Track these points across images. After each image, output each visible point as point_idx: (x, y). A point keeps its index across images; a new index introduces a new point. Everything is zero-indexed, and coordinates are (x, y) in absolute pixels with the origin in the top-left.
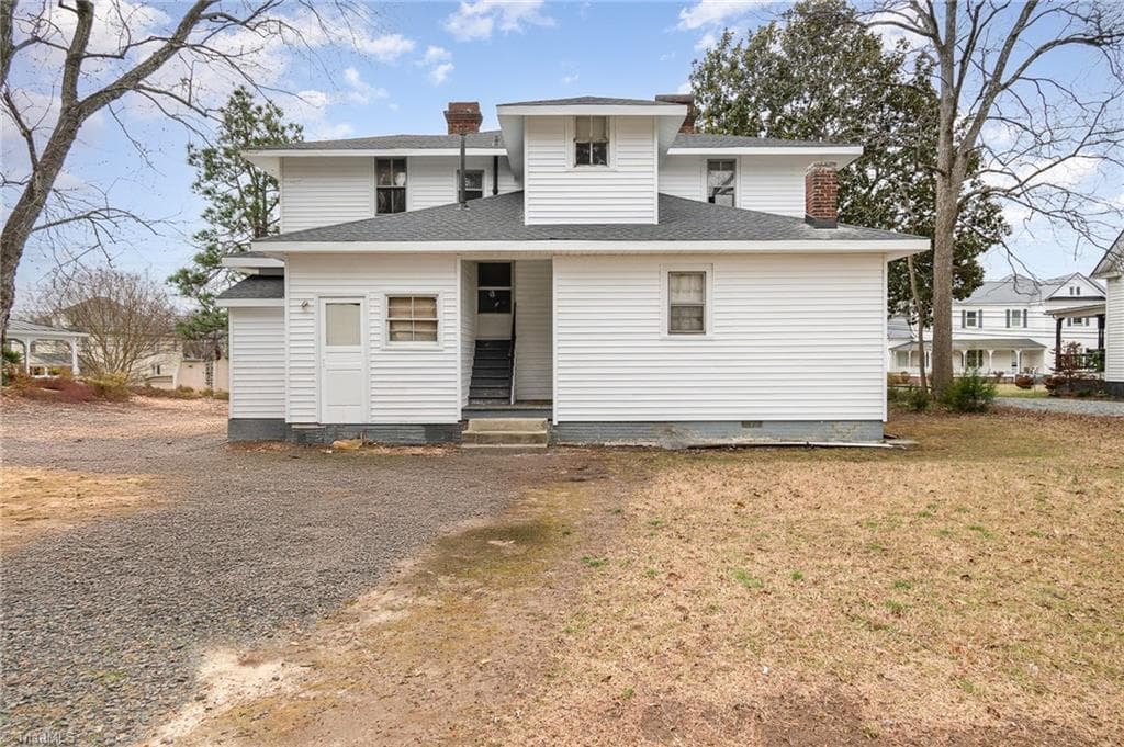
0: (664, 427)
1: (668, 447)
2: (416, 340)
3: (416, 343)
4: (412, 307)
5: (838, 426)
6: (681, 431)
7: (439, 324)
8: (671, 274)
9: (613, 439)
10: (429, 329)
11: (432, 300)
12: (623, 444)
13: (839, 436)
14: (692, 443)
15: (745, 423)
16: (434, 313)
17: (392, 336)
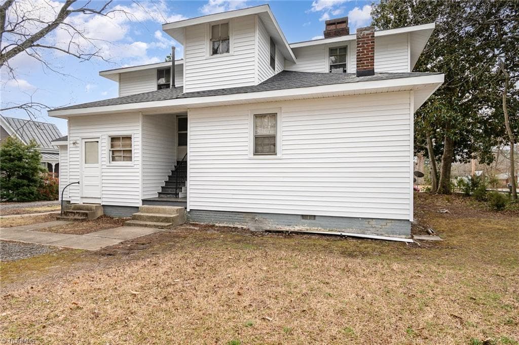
0: (251, 216)
1: (253, 229)
2: (124, 161)
3: (124, 162)
4: (121, 142)
5: (373, 223)
6: (261, 219)
7: (132, 151)
8: (256, 116)
9: (220, 222)
10: (127, 155)
11: (129, 138)
12: (227, 225)
13: (373, 230)
14: (268, 228)
15: (304, 217)
16: (131, 145)
17: (113, 159)
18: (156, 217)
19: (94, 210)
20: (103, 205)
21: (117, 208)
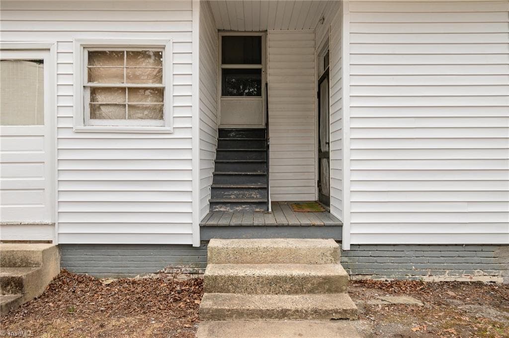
2: (130, 117)
3: (133, 122)
4: (124, 67)
7: (166, 93)
9: (434, 272)
10: (151, 100)
16: (159, 77)
17: (95, 111)
18: (292, 278)
19: (37, 264)
20: (61, 247)
21: (110, 251)
